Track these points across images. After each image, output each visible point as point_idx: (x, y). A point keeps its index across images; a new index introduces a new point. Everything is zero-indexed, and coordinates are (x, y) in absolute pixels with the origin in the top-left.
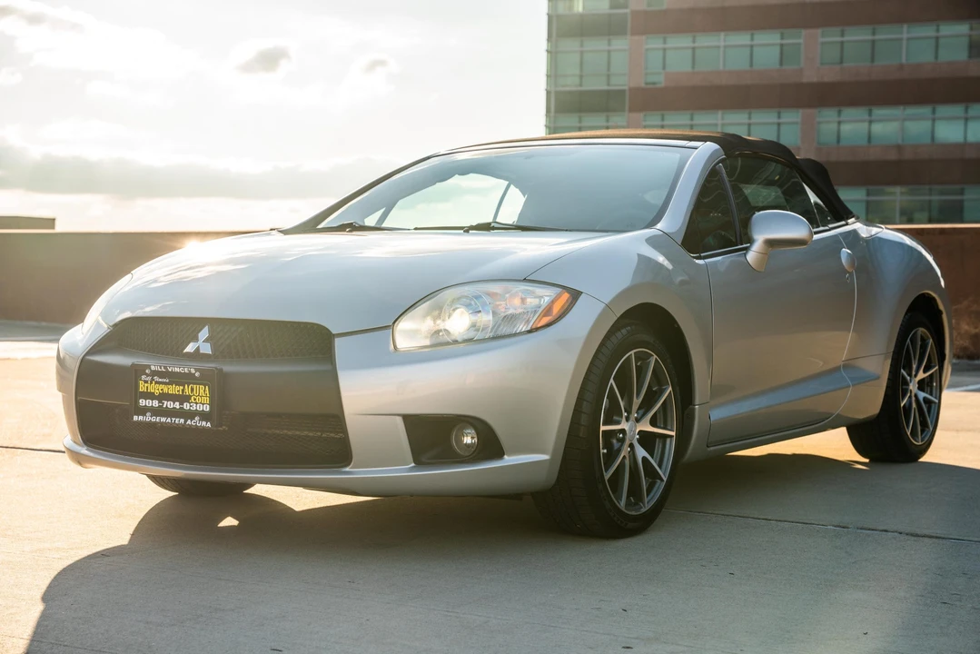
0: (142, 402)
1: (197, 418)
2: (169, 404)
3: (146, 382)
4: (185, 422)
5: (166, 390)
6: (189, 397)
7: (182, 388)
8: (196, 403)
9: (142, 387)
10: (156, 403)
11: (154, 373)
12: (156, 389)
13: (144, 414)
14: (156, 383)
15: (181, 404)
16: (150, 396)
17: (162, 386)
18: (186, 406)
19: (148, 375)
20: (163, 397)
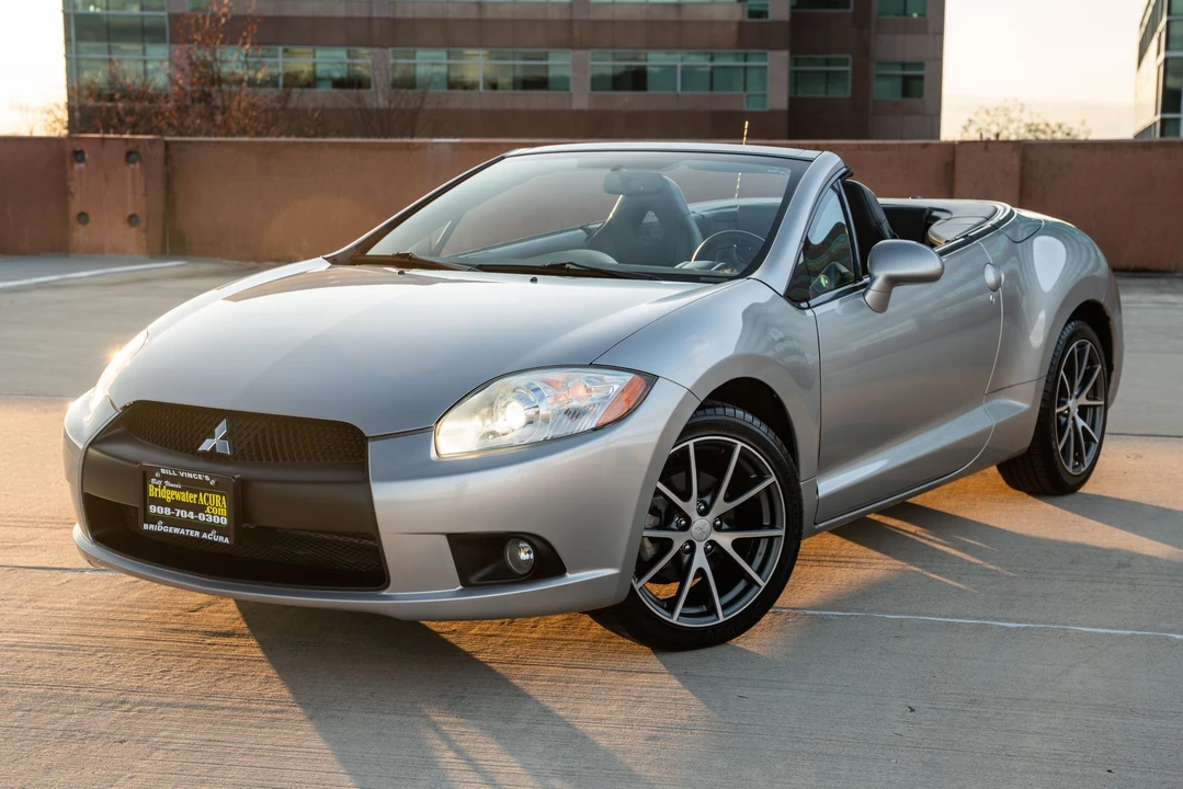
0: (153, 509)
1: (214, 532)
2: (183, 514)
3: (156, 486)
4: (201, 535)
5: (178, 497)
6: (205, 507)
7: (196, 496)
8: (213, 515)
9: (152, 492)
10: (168, 511)
11: (164, 477)
12: (168, 495)
13: (155, 523)
14: (168, 488)
15: (196, 514)
16: (161, 502)
17: (174, 493)
18: (201, 517)
19: (158, 479)
20: (175, 504)
